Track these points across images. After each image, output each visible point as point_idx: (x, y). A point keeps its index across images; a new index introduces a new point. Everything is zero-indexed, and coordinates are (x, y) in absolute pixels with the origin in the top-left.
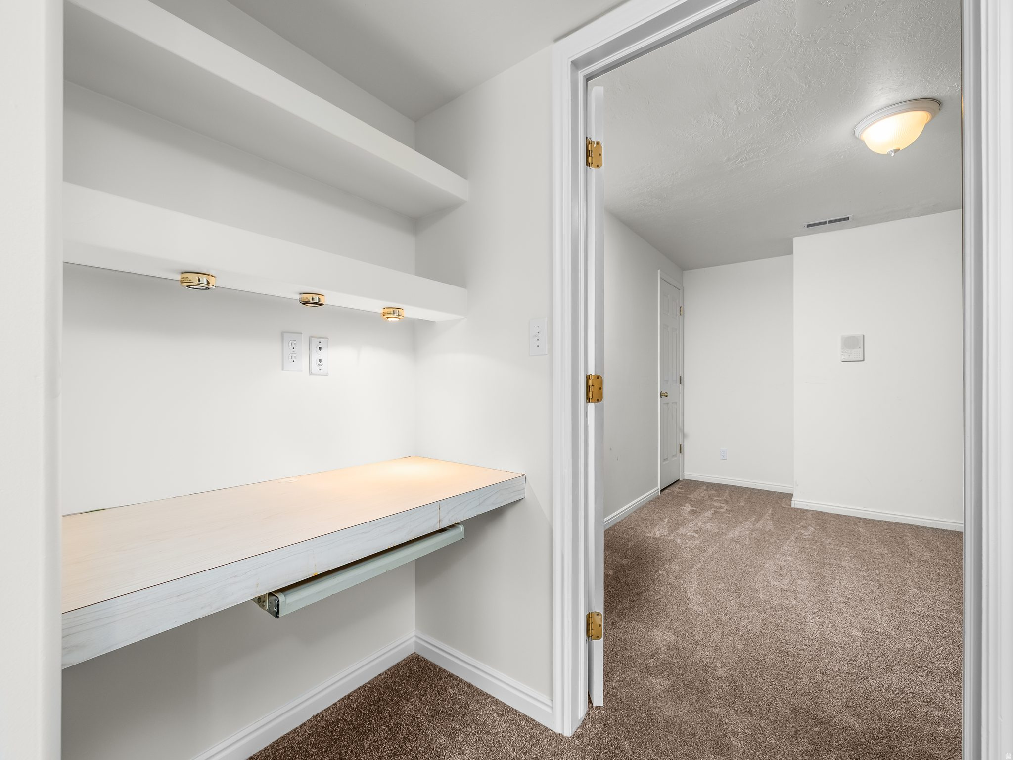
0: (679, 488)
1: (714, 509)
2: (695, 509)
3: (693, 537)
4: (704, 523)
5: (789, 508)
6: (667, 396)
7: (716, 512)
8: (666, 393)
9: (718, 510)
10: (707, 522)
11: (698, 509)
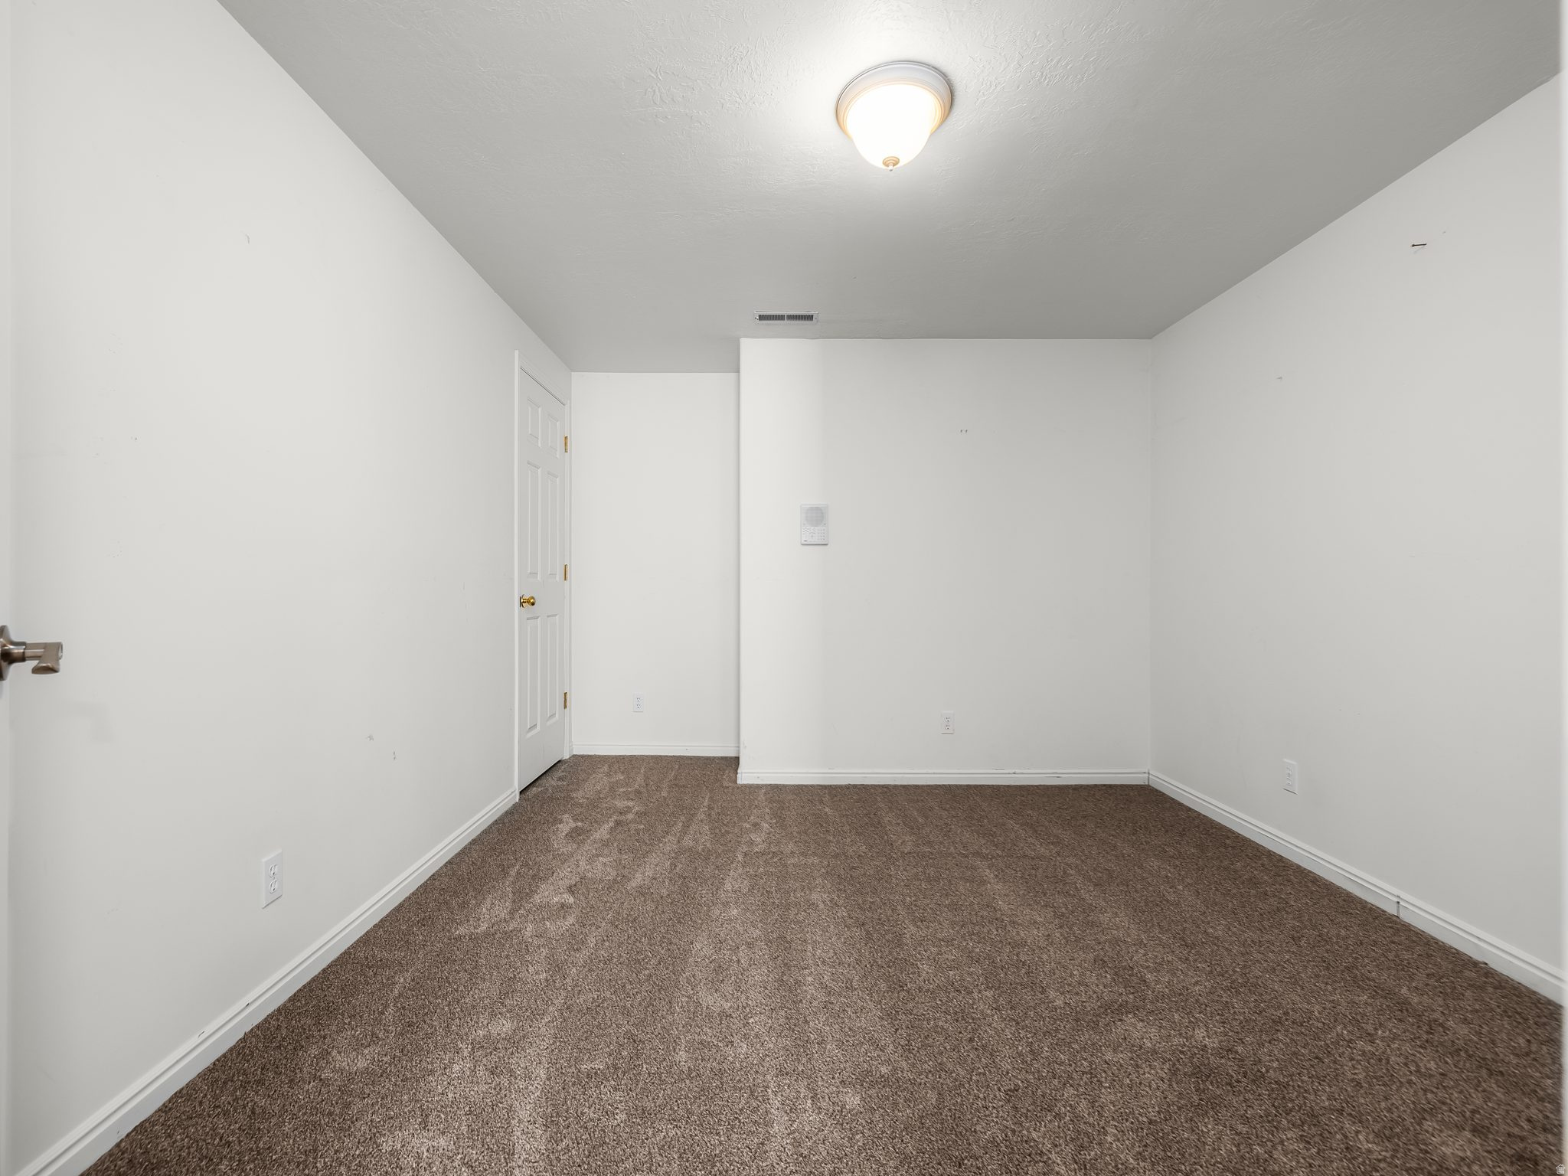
0: (560, 779)
1: (615, 818)
2: (580, 824)
3: (563, 906)
4: (591, 860)
5: (733, 788)
6: (533, 604)
7: (618, 823)
8: (533, 598)
9: (622, 818)
10: (598, 856)
11: (586, 825)
